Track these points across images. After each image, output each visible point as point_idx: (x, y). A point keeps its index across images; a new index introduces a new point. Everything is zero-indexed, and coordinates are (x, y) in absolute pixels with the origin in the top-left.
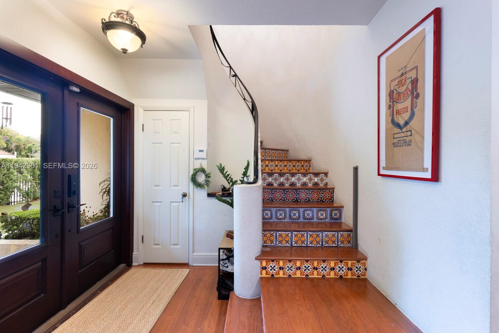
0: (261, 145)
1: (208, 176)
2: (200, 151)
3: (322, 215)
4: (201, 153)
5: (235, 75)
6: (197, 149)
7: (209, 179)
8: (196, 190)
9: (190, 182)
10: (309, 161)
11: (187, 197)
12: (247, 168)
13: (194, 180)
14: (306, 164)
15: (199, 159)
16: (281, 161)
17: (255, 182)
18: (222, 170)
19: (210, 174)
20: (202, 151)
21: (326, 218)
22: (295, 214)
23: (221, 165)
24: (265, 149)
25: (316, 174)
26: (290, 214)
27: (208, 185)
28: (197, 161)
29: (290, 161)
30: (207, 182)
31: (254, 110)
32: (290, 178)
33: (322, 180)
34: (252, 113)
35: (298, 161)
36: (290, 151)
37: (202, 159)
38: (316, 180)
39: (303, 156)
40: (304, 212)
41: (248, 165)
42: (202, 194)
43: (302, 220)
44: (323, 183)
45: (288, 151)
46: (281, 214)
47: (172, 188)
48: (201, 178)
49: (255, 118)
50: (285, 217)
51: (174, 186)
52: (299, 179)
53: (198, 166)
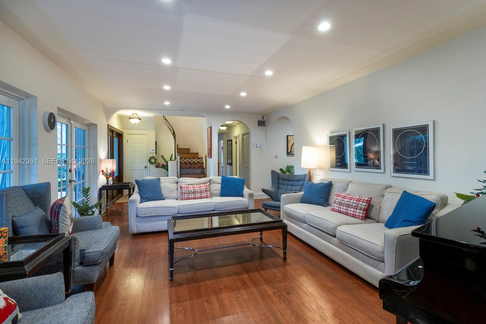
0: (177, 147)
1: (156, 160)
2: (152, 150)
3: (198, 171)
4: (153, 151)
5: (166, 120)
6: (151, 149)
7: (156, 161)
8: (150, 165)
9: (148, 162)
10: (197, 154)
11: (147, 168)
12: (172, 156)
13: (150, 161)
14: (196, 155)
15: (152, 153)
16: (186, 153)
17: (175, 160)
18: (163, 157)
19: (156, 159)
20: (153, 150)
21: (199, 172)
22: (189, 171)
23: (162, 155)
24: (179, 149)
25: (199, 158)
26: (187, 171)
27: (155, 163)
28: (151, 154)
29: (189, 153)
30: (155, 162)
31: (174, 134)
32: (189, 160)
33: (201, 160)
34: (173, 135)
35: (193, 153)
36: (190, 149)
37: (153, 153)
38: (198, 160)
39: (196, 152)
40: (192, 170)
41: (172, 155)
42: (153, 167)
43: (191, 173)
44: (201, 161)
45: (189, 149)
46: (184, 171)
47: (140, 164)
48: (153, 161)
49: (175, 138)
50: (185, 172)
51: (141, 164)
52: (192, 160)
53: (151, 156)
